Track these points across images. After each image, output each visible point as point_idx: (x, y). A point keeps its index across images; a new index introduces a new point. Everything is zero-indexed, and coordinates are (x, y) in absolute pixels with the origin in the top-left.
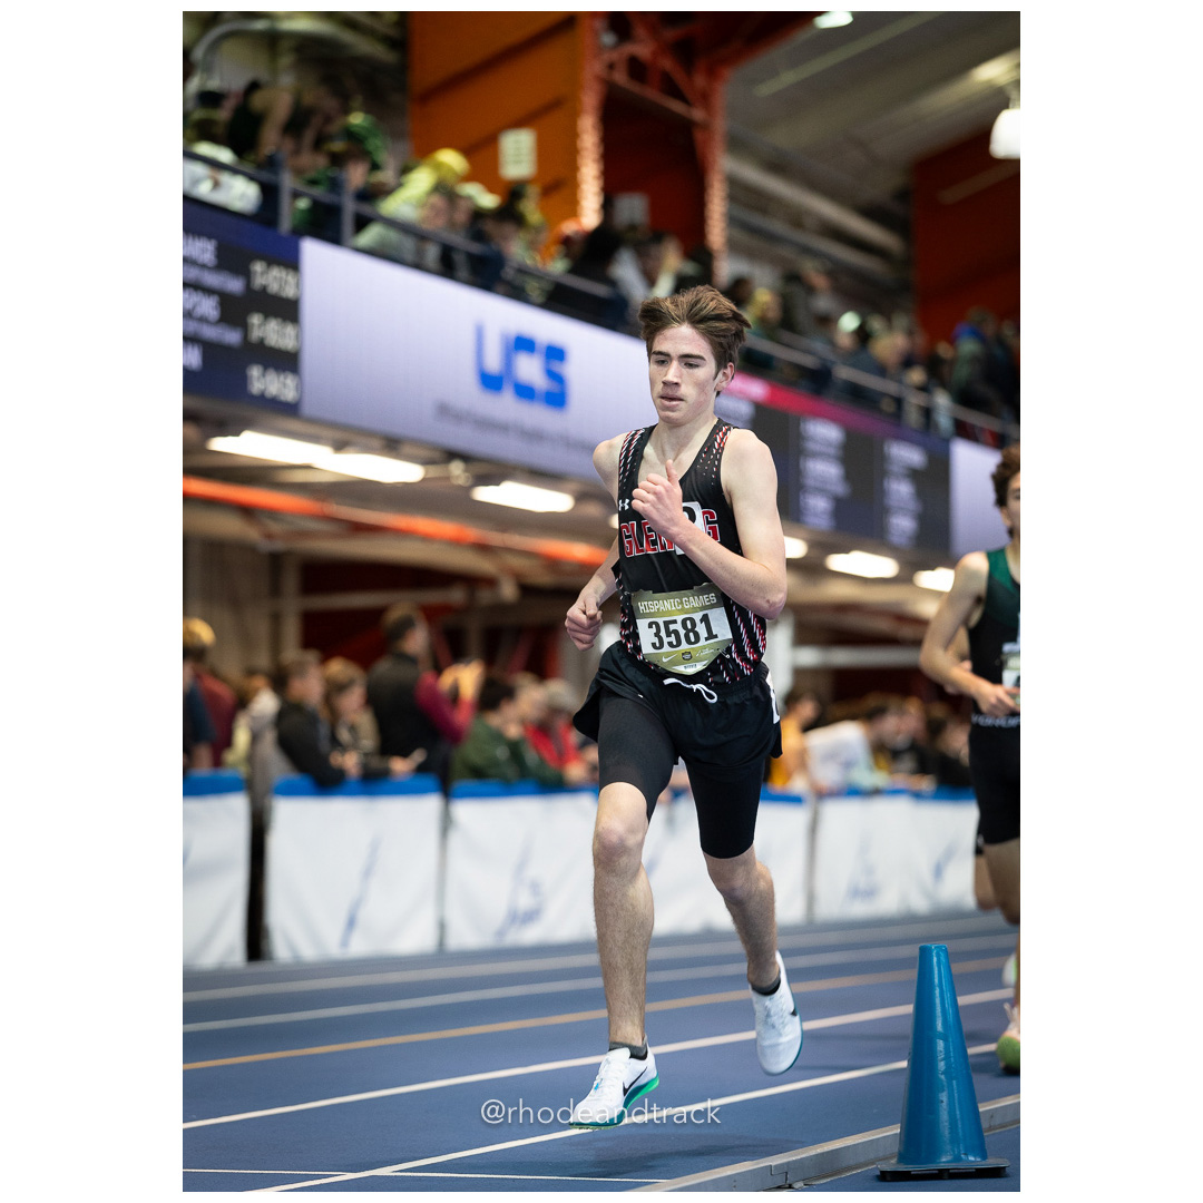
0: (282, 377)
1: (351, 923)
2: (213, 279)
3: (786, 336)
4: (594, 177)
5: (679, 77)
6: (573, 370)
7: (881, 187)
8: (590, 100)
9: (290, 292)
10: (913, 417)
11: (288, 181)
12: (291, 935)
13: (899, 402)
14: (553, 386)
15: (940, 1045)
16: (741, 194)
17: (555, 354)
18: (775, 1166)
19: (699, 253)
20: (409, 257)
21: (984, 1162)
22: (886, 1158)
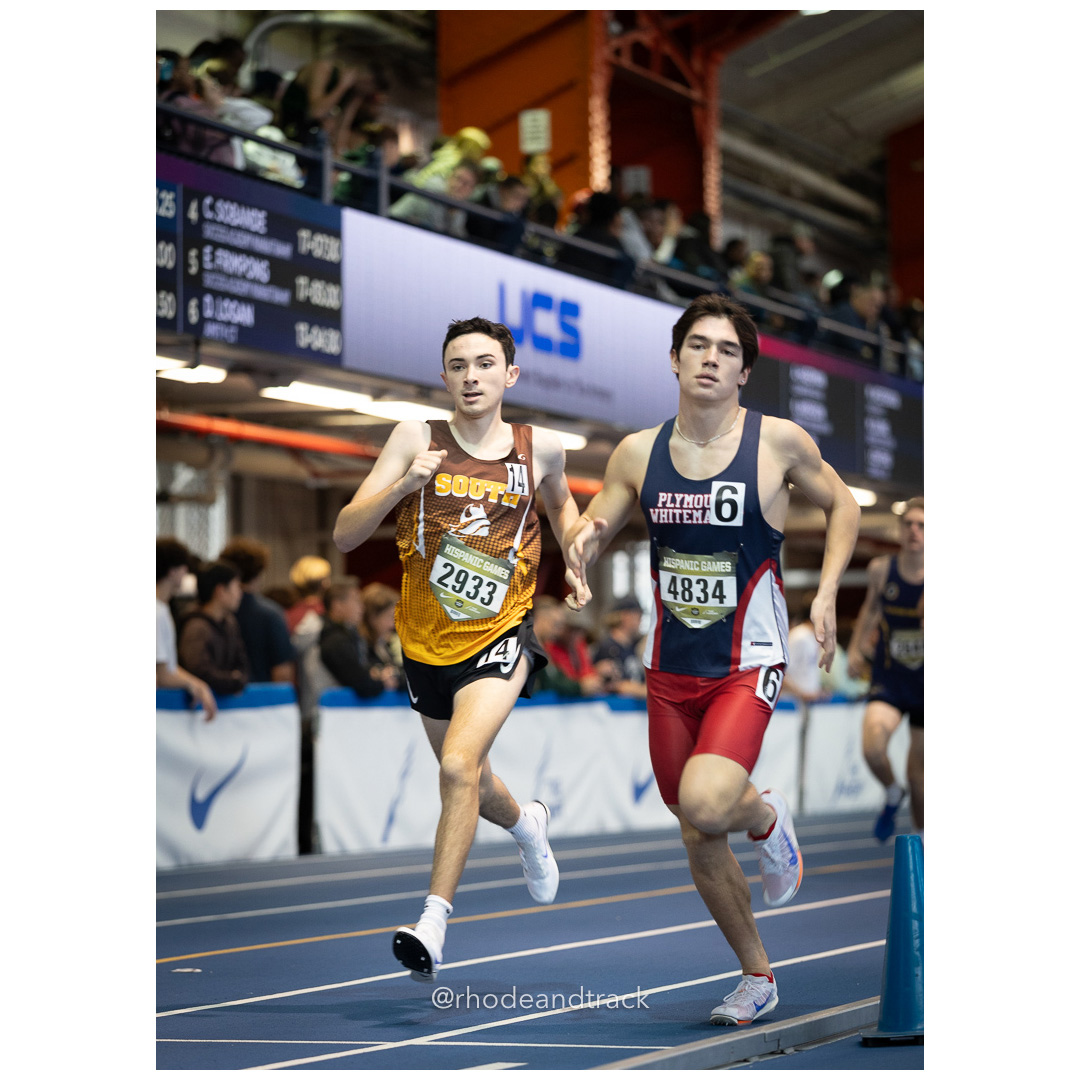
0: (326, 333)
1: (391, 820)
2: (264, 246)
3: (776, 293)
4: (603, 152)
5: (678, 61)
6: (585, 324)
7: (861, 157)
8: (599, 82)
9: (332, 256)
10: (889, 364)
11: (329, 158)
12: (338, 831)
13: (876, 349)
14: (569, 339)
15: (916, 924)
16: (733, 164)
17: (570, 309)
18: (770, 1034)
19: (697, 217)
20: (440, 225)
22: (868, 1026)
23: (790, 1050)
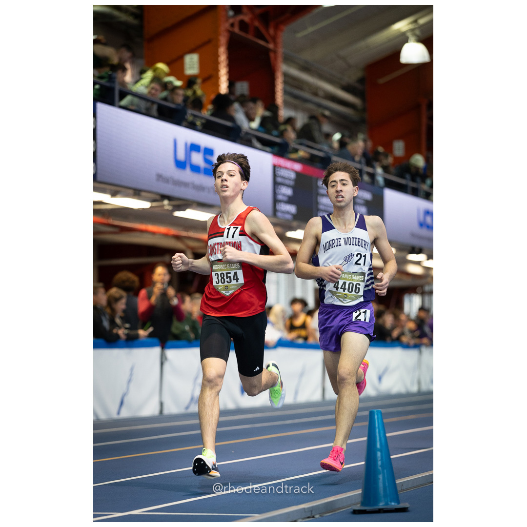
1: (122, 403)
4: (225, 74)
7: (352, 77)
8: (223, 40)
10: (366, 178)
13: (361, 171)
14: (208, 166)
15: (379, 454)
16: (289, 80)
17: (209, 152)
18: (307, 508)
19: (271, 106)
21: (398, 505)
22: (356, 504)
23: (317, 516)
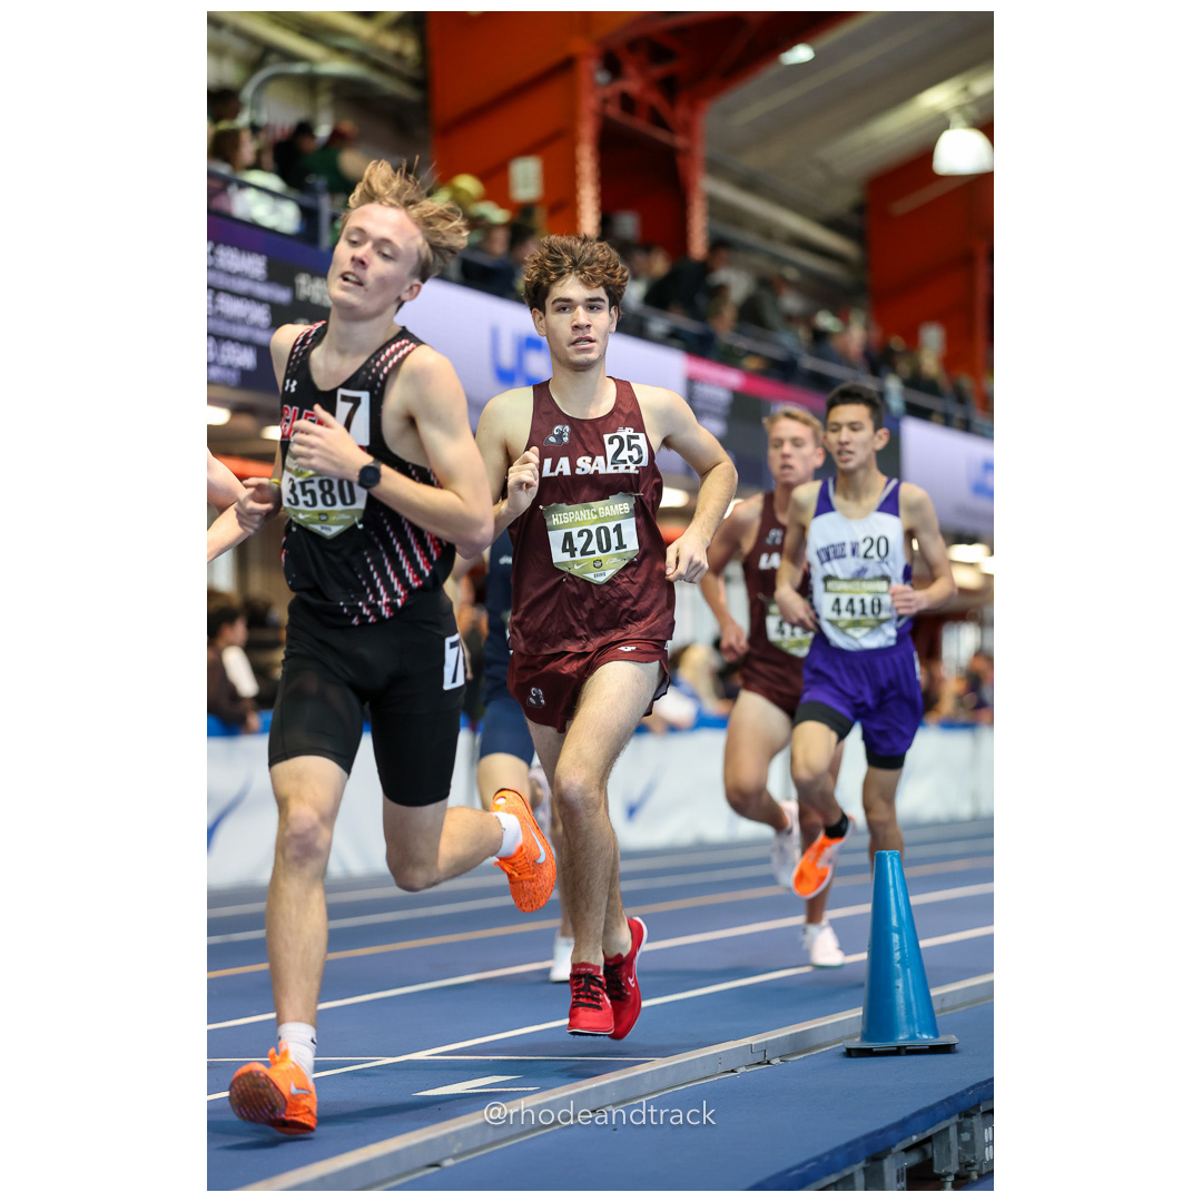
2: (264, 291)
4: (592, 198)
5: (663, 109)
8: (587, 131)
15: (896, 938)
16: (718, 209)
18: (756, 1045)
21: (936, 1040)
22: (851, 1037)
23: (776, 1061)
